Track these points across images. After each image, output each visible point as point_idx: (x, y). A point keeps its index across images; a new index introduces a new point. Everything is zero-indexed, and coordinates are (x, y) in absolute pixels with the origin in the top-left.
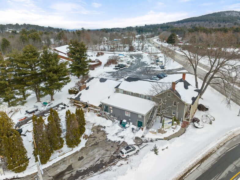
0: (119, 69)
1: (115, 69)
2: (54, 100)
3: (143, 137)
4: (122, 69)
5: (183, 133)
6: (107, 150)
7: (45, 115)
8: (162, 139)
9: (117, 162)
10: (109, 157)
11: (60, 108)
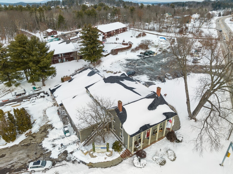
0: (142, 57)
1: (139, 56)
2: (45, 85)
3: (72, 153)
4: (147, 56)
5: (115, 164)
6: (28, 156)
7: (24, 100)
8: (85, 164)
9: (22, 172)
10: (22, 164)
11: (39, 96)
